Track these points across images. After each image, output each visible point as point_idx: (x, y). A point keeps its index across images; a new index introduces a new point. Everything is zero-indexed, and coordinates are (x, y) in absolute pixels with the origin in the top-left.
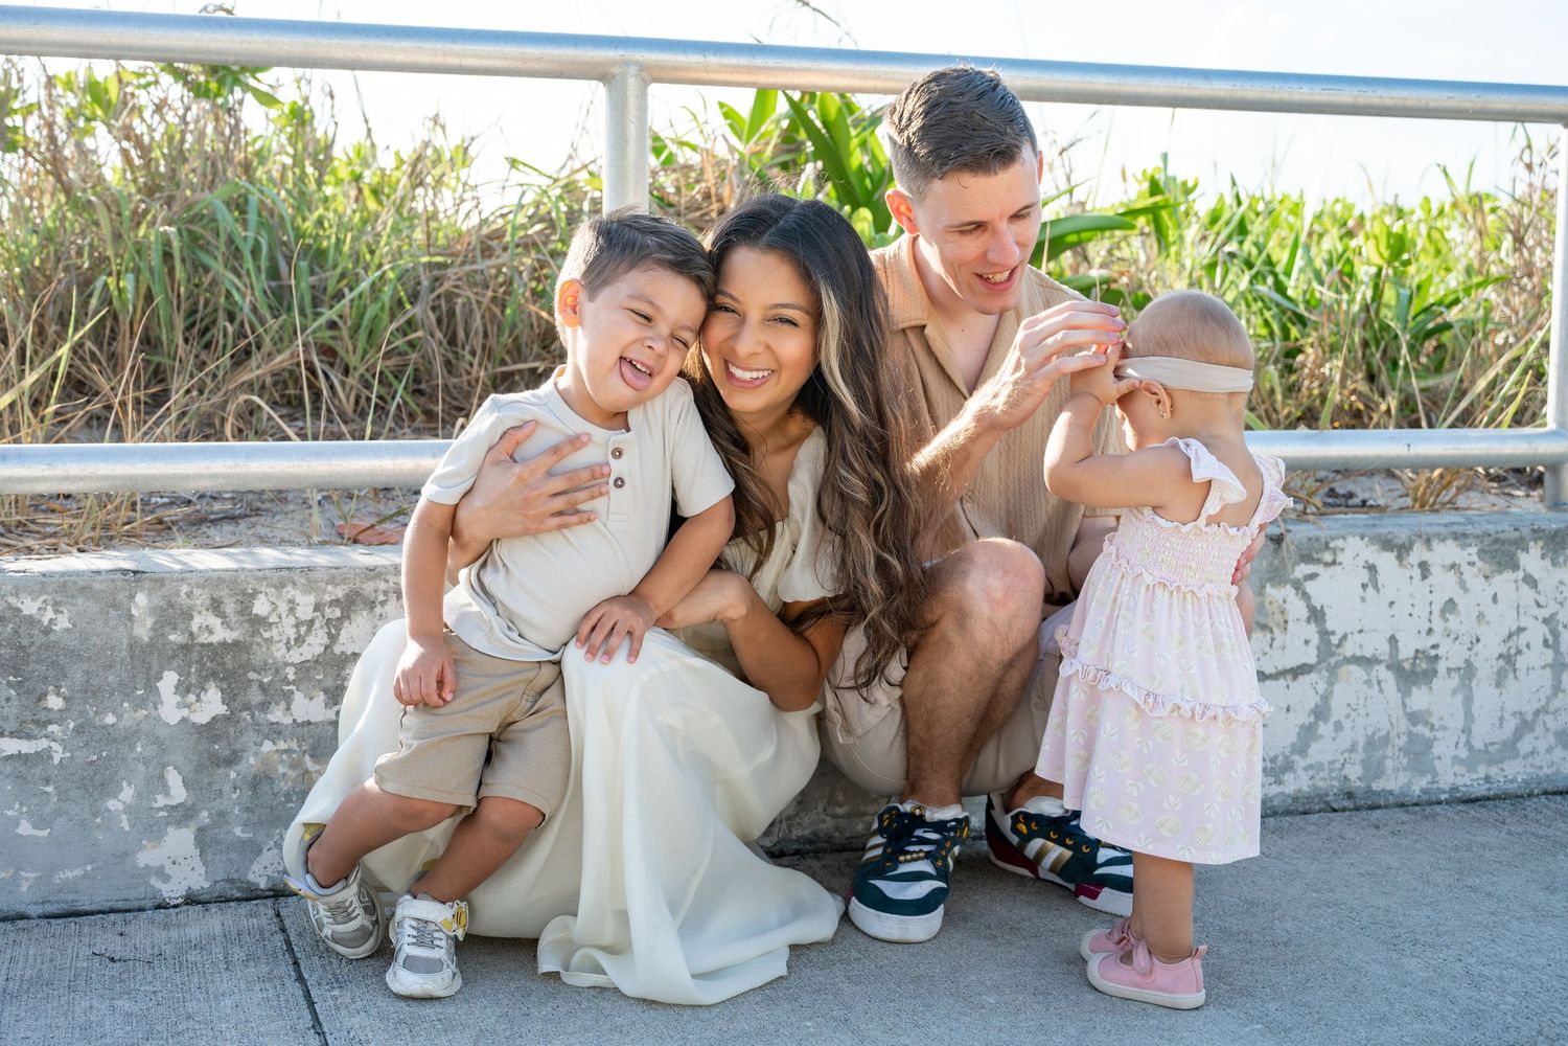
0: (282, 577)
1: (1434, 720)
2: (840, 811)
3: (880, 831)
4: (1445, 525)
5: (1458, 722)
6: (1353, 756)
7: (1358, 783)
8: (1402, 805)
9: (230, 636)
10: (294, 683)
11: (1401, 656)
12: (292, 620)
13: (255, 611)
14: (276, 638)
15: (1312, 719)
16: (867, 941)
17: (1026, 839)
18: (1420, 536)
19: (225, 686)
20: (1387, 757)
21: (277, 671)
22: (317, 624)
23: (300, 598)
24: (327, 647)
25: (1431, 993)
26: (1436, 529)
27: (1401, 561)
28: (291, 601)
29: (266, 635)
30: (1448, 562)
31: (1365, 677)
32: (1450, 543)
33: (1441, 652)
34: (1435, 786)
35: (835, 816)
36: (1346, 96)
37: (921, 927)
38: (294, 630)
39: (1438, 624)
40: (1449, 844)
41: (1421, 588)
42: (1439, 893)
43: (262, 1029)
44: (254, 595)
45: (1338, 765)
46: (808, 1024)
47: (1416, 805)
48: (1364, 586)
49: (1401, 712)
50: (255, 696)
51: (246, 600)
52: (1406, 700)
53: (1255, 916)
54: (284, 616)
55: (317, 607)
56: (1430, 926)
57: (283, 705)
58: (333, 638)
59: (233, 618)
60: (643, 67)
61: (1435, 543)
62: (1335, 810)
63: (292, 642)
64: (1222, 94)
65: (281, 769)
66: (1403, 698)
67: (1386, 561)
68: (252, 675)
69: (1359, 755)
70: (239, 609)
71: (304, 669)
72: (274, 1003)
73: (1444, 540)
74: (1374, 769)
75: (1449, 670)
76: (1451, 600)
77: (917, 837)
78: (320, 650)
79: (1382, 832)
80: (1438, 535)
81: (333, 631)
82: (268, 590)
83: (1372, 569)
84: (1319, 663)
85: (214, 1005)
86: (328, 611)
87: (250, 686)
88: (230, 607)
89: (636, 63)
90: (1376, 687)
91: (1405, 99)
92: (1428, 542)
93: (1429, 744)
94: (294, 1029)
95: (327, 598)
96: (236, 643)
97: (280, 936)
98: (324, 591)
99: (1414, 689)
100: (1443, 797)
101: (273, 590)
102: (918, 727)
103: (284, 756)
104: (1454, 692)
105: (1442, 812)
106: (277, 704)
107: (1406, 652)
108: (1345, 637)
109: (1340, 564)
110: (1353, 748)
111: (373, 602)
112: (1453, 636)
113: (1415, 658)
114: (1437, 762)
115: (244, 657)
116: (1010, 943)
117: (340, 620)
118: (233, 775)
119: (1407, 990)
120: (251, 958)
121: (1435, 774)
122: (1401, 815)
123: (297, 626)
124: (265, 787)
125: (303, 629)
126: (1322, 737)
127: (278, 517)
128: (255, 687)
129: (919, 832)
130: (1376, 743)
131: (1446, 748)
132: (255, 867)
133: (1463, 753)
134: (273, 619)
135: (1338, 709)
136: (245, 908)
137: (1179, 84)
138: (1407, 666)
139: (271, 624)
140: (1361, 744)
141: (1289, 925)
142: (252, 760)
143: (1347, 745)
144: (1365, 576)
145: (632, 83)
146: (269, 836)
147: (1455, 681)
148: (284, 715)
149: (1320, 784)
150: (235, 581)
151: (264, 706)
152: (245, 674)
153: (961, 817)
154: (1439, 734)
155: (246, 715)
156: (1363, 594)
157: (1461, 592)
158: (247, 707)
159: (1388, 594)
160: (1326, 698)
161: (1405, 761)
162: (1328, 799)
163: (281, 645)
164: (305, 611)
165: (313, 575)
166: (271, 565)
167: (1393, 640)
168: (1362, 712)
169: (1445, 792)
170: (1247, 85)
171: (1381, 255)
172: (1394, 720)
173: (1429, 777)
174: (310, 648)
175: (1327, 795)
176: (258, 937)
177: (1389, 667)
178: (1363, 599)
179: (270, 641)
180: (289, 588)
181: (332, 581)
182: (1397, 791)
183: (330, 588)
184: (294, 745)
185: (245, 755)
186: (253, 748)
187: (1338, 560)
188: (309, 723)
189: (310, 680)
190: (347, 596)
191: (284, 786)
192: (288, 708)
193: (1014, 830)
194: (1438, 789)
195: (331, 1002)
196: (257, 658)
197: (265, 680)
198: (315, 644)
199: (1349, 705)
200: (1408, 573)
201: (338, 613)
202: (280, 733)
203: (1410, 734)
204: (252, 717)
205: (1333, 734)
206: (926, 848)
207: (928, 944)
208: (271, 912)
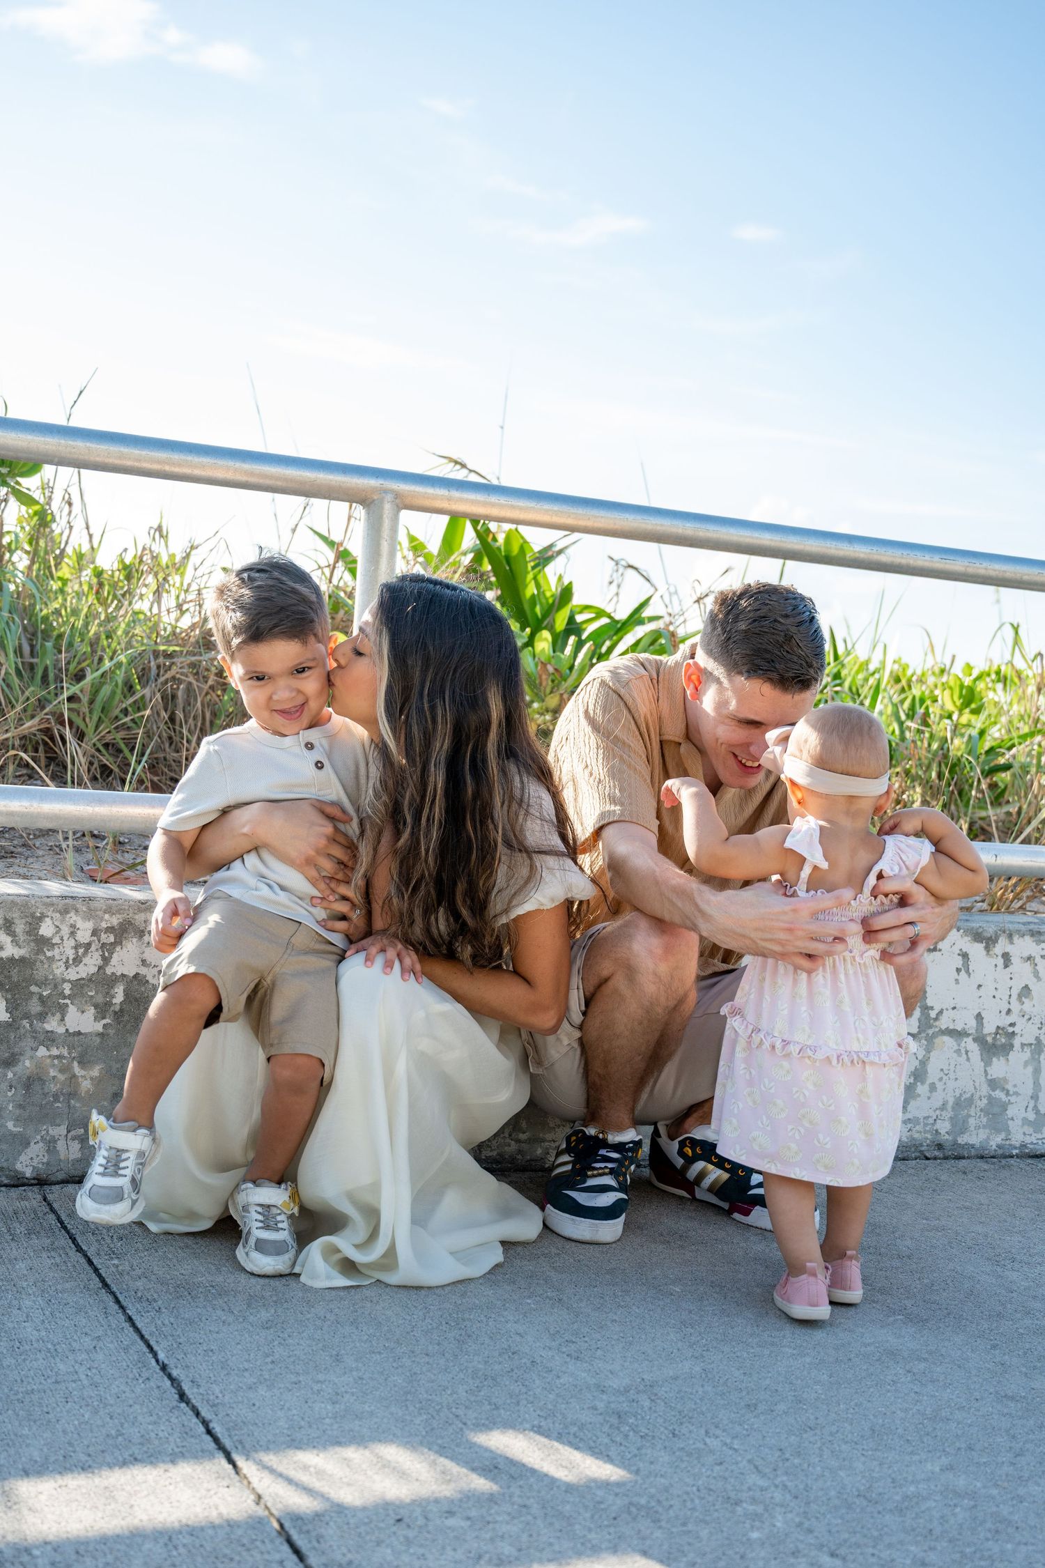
0: (66, 905)
1: (1009, 1087)
2: (522, 1136)
3: (568, 1150)
4: (1024, 924)
5: (1028, 1089)
6: (944, 1113)
7: (947, 1137)
8: (982, 1157)
9: (17, 953)
10: (69, 997)
11: (986, 1031)
12: (72, 943)
13: (41, 933)
14: (57, 957)
15: (912, 1080)
16: (562, 1241)
17: (690, 1161)
18: (1004, 932)
19: (9, 996)
20: (970, 1116)
21: (56, 986)
22: (93, 948)
23: (80, 924)
24: (100, 968)
25: (1035, 1297)
26: (1017, 926)
27: (988, 951)
28: (73, 926)
29: (49, 954)
30: (1026, 955)
31: (956, 1047)
32: (1027, 938)
33: (1017, 1029)
34: (1008, 1142)
35: (518, 1141)
36: (958, 565)
37: (610, 1230)
38: (73, 951)
39: (1015, 1006)
40: (1025, 1188)
41: (1003, 974)
42: (1026, 1224)
43: (59, 1287)
44: (42, 918)
45: (931, 1121)
46: (529, 1301)
47: (993, 1157)
48: (958, 970)
49: (983, 1079)
50: (35, 1007)
51: (34, 921)
52: (988, 1069)
53: (879, 1235)
54: (65, 938)
55: (95, 933)
56: (1023, 1248)
57: (58, 1016)
58: (106, 960)
59: (22, 937)
60: (397, 495)
61: (1016, 938)
62: (927, 1159)
63: (71, 962)
64: (862, 556)
65: (52, 1073)
66: (985, 1066)
67: (976, 950)
68: (34, 989)
69: (948, 1114)
70: (27, 929)
71: (79, 985)
72: (64, 1268)
73: (1023, 936)
74: (960, 1125)
75: (1023, 1045)
76: (1026, 986)
77: (603, 1156)
78: (94, 970)
79: (969, 1177)
80: (1018, 931)
81: (106, 954)
82: (54, 915)
83: (965, 956)
84: (919, 1033)
85: (10, 1267)
86: (103, 936)
87: (31, 998)
88: (20, 928)
89: (392, 491)
90: (964, 1056)
91: (1005, 571)
92: (1010, 936)
93: (1004, 1107)
94: (87, 1288)
95: (104, 925)
96: (22, 960)
97: (52, 1217)
98: (102, 919)
99: (994, 1059)
100: (1015, 1152)
101: (58, 915)
102: (597, 1067)
103: (56, 1062)
104: (1026, 1064)
105: (1015, 1164)
106: (53, 1015)
107: (989, 1028)
108: (941, 1012)
109: (940, 950)
110: (943, 1107)
111: (143, 931)
112: (1027, 1017)
113: (996, 1034)
114: (1010, 1122)
115: (28, 972)
116: (682, 1247)
117: (114, 945)
118: (10, 1075)
119: (1014, 1295)
120: (29, 1233)
121: (1009, 1133)
122: (982, 1165)
123: (76, 948)
124: (37, 1087)
125: (81, 951)
126: (919, 1095)
127: (30, 860)
128: (35, 1000)
129: (603, 1152)
130: (962, 1104)
131: (1018, 1111)
132: (23, 1158)
133: (1031, 1116)
134: (56, 940)
135: (933, 1073)
136: (14, 1193)
137: (828, 545)
138: (989, 1039)
139: (54, 945)
140: (951, 1103)
141: (908, 1243)
142: (27, 1063)
143: (939, 1104)
144: (959, 962)
145: (388, 508)
146: (37, 1131)
147: (1027, 1054)
148: (59, 1025)
149: (916, 1136)
150: (26, 905)
151: (42, 1017)
152: (28, 987)
153: (637, 1139)
154: (1013, 1099)
155: (25, 1023)
156: (957, 977)
157: (1035, 980)
158: (27, 1016)
159: (977, 978)
160: (924, 1063)
161: (984, 1120)
162: (923, 1149)
163: (61, 963)
164: (84, 936)
165: (93, 904)
166: (58, 894)
167: (979, 1017)
168: (952, 1076)
169: (1016, 1148)
170: (882, 550)
171: (954, 702)
172: (977, 1084)
173: (1003, 1135)
174: (85, 968)
175: (921, 1145)
176: (33, 1216)
177: (975, 1040)
178: (957, 981)
179: (52, 959)
180: (72, 914)
181: (109, 910)
182: (978, 1145)
183: (107, 916)
184: (65, 1052)
185: (22, 1058)
186: (29, 1053)
187: (938, 947)
188: (79, 1033)
189: (83, 995)
190: (121, 924)
191: (53, 1088)
192: (63, 1020)
193: (681, 1153)
194: (1010, 1145)
195: (114, 1270)
196: (40, 973)
197: (45, 994)
198: (91, 964)
199: (942, 1070)
200: (994, 961)
201: (112, 939)
202: (53, 1041)
203: (990, 1097)
204: (31, 1025)
205: (928, 1094)
206: (610, 1165)
207: (614, 1245)
208: (39, 1197)
